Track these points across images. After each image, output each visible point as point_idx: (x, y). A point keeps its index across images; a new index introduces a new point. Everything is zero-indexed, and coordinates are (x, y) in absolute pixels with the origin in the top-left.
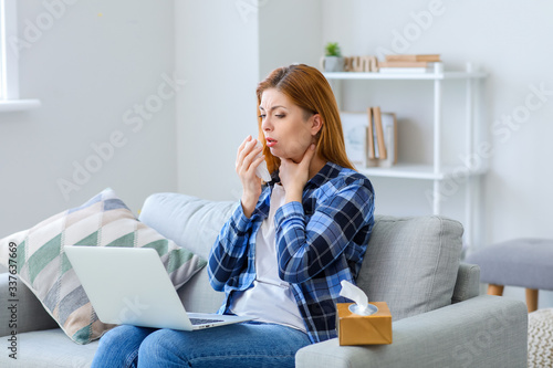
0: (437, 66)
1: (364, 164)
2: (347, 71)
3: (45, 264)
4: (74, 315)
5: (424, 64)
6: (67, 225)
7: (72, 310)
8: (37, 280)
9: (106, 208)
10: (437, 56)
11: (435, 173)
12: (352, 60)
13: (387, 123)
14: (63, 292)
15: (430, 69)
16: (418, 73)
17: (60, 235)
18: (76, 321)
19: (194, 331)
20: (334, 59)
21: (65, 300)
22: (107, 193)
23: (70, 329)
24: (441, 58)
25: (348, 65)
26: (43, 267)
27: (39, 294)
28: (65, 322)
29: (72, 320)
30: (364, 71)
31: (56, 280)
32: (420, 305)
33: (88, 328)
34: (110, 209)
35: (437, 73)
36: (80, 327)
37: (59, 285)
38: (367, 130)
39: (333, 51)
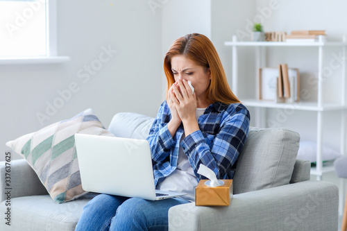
0: (321, 37)
1: (276, 101)
2: (268, 41)
3: (42, 153)
4: (56, 186)
5: (314, 36)
6: (58, 130)
7: (55, 182)
8: (36, 163)
9: (84, 120)
10: (324, 31)
11: (319, 107)
12: (271, 35)
13: (292, 74)
14: (51, 172)
15: (317, 39)
16: (310, 42)
17: (53, 136)
18: (57, 189)
19: (156, 201)
20: (258, 33)
21: (52, 176)
22: (88, 111)
23: (54, 194)
24: (326, 33)
25: (268, 37)
26: (41, 155)
27: (37, 172)
28: (50, 189)
29: (54, 189)
30: (278, 41)
31: (48, 163)
32: (267, 185)
33: (64, 194)
34: (87, 121)
35: (321, 42)
36: (58, 193)
37: (49, 167)
38: (278, 79)
39: (259, 29)
